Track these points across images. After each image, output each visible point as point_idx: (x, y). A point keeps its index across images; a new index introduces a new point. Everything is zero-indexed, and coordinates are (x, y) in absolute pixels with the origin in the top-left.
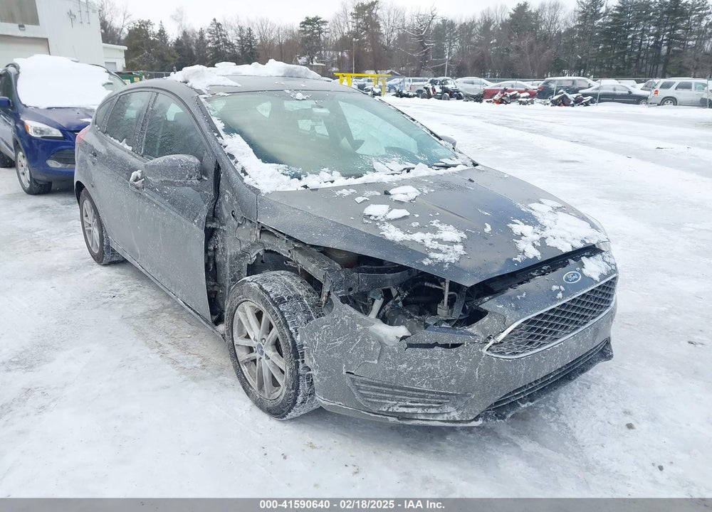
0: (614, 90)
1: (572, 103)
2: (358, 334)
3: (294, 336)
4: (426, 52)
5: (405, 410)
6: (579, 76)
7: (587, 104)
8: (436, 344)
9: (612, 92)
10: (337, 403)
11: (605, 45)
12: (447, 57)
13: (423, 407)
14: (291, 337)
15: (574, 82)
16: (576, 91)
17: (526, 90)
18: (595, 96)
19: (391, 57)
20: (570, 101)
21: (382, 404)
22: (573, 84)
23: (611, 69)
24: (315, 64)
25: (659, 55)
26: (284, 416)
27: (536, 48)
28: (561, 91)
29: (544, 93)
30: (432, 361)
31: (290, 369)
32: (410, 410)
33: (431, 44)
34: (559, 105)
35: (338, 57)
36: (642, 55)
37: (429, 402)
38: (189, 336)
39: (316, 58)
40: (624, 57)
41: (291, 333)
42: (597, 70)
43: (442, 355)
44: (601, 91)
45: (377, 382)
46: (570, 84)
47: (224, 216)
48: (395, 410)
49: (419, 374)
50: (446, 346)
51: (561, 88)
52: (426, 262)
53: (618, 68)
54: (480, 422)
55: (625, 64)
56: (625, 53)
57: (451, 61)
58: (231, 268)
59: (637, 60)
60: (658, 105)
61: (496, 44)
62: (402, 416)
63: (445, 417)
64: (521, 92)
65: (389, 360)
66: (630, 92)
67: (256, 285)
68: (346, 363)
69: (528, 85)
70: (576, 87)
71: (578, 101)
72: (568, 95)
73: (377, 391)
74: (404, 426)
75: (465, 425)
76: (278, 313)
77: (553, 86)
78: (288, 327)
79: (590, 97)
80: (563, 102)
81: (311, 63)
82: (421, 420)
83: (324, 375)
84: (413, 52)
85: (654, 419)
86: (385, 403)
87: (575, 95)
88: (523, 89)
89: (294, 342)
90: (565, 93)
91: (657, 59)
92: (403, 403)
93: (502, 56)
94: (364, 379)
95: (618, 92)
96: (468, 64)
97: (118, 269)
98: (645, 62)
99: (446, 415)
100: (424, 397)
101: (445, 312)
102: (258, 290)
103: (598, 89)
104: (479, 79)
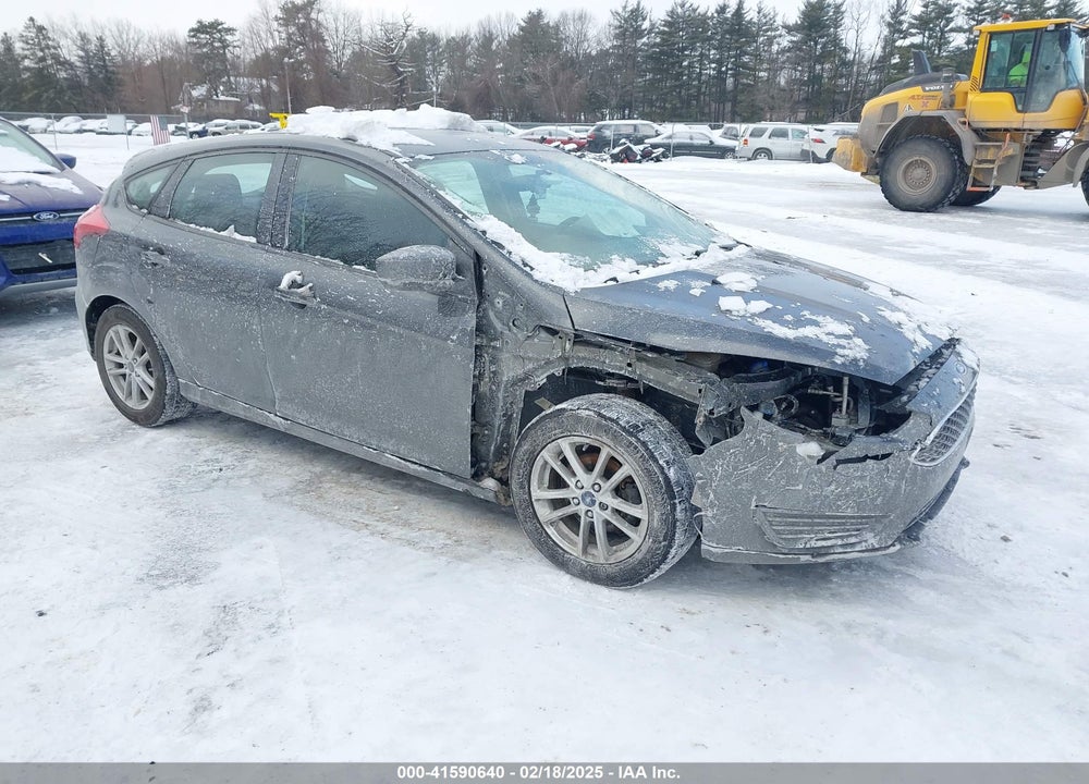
0: (691, 139)
1: (639, 157)
2: (780, 455)
3: (666, 471)
4: (401, 81)
5: (824, 543)
6: (624, 118)
7: (657, 160)
8: (866, 458)
9: (689, 141)
10: (734, 549)
11: (655, 74)
12: (434, 89)
13: (841, 537)
14: (663, 473)
15: (635, 126)
16: (639, 141)
17: (570, 140)
18: (667, 147)
19: (347, 89)
20: (635, 155)
21: (796, 540)
22: (635, 130)
23: (664, 108)
24: (222, 98)
25: (725, 89)
26: (641, 580)
27: (561, 77)
28: (623, 141)
29: (596, 144)
30: (862, 478)
31: (662, 514)
32: (829, 543)
33: (408, 69)
34: (622, 161)
35: (262, 86)
36: (703, 90)
37: (848, 530)
38: (396, 508)
39: (222, 88)
40: (680, 92)
41: (662, 468)
42: (647, 110)
43: (873, 470)
44: (675, 141)
45: (796, 512)
46: (631, 131)
47: (495, 328)
48: (813, 545)
49: (847, 495)
50: (875, 458)
51: (620, 136)
52: (839, 360)
53: (674, 108)
54: (898, 547)
55: (682, 102)
56: (681, 86)
57: (440, 95)
58: (504, 397)
59: (698, 96)
60: (749, 159)
61: (505, 70)
62: (816, 552)
63: (863, 546)
64: (564, 143)
65: (814, 483)
66: (712, 142)
67: (591, 413)
68: (759, 494)
69: (570, 132)
70: (640, 134)
71: (646, 156)
72: (631, 146)
73: (793, 524)
74: (816, 564)
75: (884, 552)
76: (639, 445)
77: (608, 133)
78: (656, 461)
79: (661, 150)
80: (627, 156)
81: (215, 97)
82: (840, 553)
83: (724, 514)
84: (382, 82)
85: (1022, 529)
86: (800, 539)
87: (641, 147)
88: (566, 138)
89: (667, 479)
90: (629, 144)
91: (722, 96)
92: (822, 536)
93: (515, 89)
94: (780, 511)
95: (696, 142)
96: (467, 100)
97: (184, 431)
98: (707, 98)
99: (864, 544)
100: (844, 524)
101: (843, 422)
102: (596, 418)
103: (670, 137)
104: (502, 124)
